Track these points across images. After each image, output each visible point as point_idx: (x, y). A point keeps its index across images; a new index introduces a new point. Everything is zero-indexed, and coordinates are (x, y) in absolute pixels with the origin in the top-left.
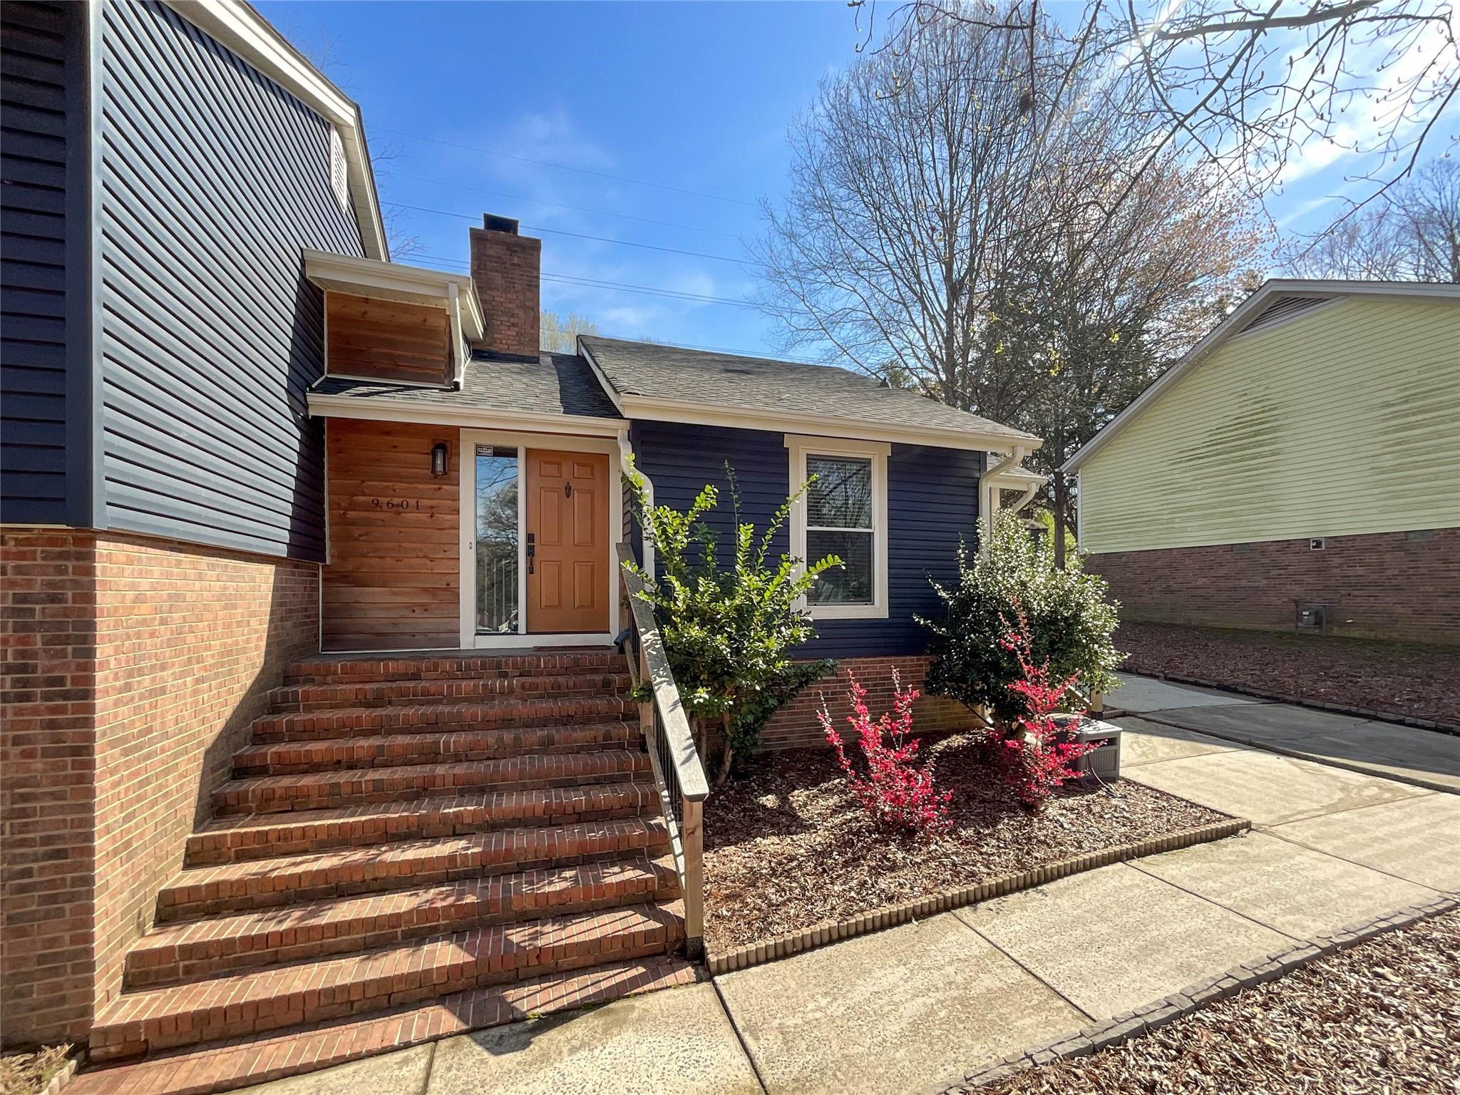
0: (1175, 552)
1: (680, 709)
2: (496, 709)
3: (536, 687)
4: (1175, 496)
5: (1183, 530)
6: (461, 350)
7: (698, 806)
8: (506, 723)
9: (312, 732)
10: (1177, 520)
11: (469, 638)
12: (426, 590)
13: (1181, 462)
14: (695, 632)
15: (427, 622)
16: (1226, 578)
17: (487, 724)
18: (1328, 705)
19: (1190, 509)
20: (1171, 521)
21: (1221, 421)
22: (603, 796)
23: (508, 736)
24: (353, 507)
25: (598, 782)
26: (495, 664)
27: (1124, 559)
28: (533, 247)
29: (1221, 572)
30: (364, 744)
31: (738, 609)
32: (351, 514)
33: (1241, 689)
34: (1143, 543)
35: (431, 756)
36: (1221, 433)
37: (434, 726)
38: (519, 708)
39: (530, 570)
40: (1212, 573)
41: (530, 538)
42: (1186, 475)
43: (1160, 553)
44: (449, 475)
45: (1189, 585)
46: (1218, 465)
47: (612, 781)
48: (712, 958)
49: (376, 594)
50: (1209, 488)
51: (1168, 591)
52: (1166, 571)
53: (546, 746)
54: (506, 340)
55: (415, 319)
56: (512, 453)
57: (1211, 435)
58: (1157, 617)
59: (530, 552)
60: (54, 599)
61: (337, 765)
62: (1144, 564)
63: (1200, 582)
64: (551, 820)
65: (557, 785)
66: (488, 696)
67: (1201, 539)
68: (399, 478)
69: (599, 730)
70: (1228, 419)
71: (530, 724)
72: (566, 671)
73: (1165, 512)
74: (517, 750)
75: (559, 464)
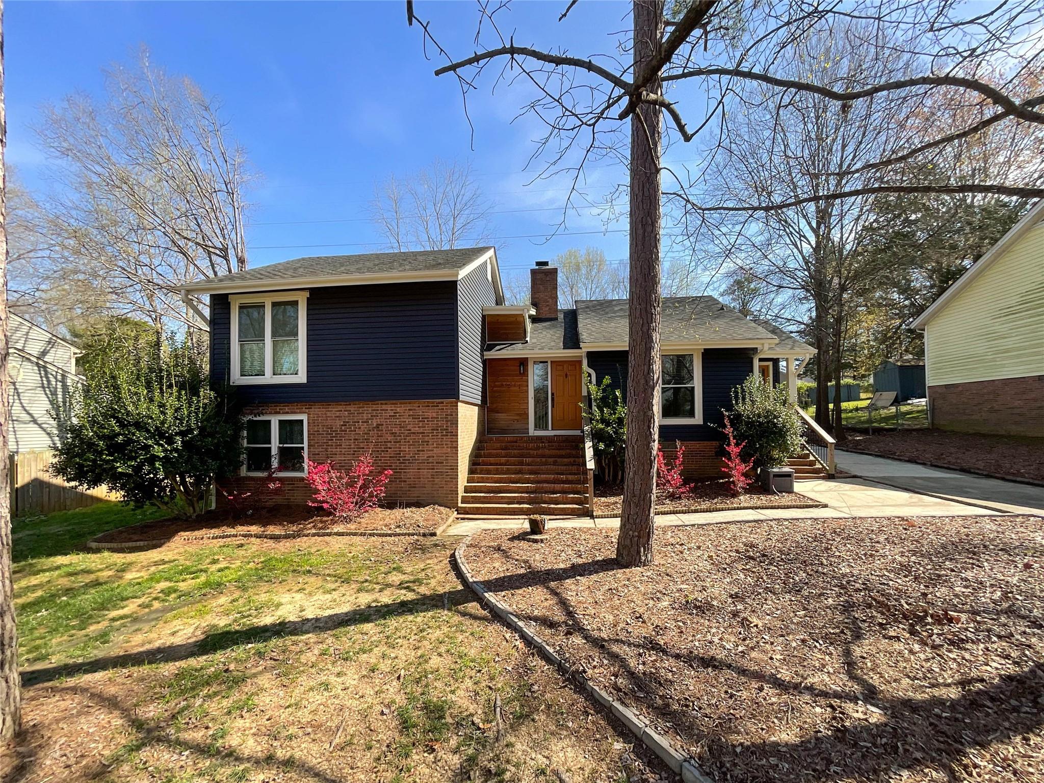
0: (997, 382)
1: (592, 449)
2: (540, 452)
3: (553, 446)
4: (996, 342)
5: (1003, 366)
6: (528, 321)
7: (592, 472)
8: (543, 456)
9: (490, 456)
10: (998, 359)
11: (532, 432)
12: (518, 414)
13: (1000, 317)
14: (601, 426)
15: (517, 426)
16: (1035, 400)
17: (538, 456)
18: (1019, 479)
19: (1007, 351)
20: (994, 360)
21: (1029, 286)
22: (570, 477)
23: (544, 460)
24: (496, 386)
25: (570, 474)
26: (540, 439)
27: (960, 389)
28: (555, 271)
29: (1033, 395)
30: (503, 460)
31: (619, 418)
32: (495, 389)
33: (972, 471)
34: (973, 376)
35: (521, 463)
36: (1029, 295)
37: (522, 456)
38: (547, 452)
39: (553, 406)
40: (1025, 397)
41: (553, 394)
42: (1005, 326)
43: (985, 383)
44: (525, 374)
45: (1008, 406)
46: (1026, 318)
47: (575, 474)
48: (594, 514)
49: (501, 416)
50: (1020, 335)
51: (992, 410)
52: (991, 397)
53: (555, 463)
54: (545, 314)
55: (513, 319)
56: (547, 362)
57: (1022, 297)
58: (984, 430)
59: (553, 399)
60: (452, 415)
61: (497, 464)
62: (975, 392)
63: (1017, 403)
64: (554, 482)
65: (558, 474)
66: (538, 448)
67: (1015, 372)
68: (509, 375)
69: (572, 460)
70: (1034, 284)
71: (550, 457)
72: (564, 442)
73: (989, 354)
74: (546, 464)
75: (563, 366)
